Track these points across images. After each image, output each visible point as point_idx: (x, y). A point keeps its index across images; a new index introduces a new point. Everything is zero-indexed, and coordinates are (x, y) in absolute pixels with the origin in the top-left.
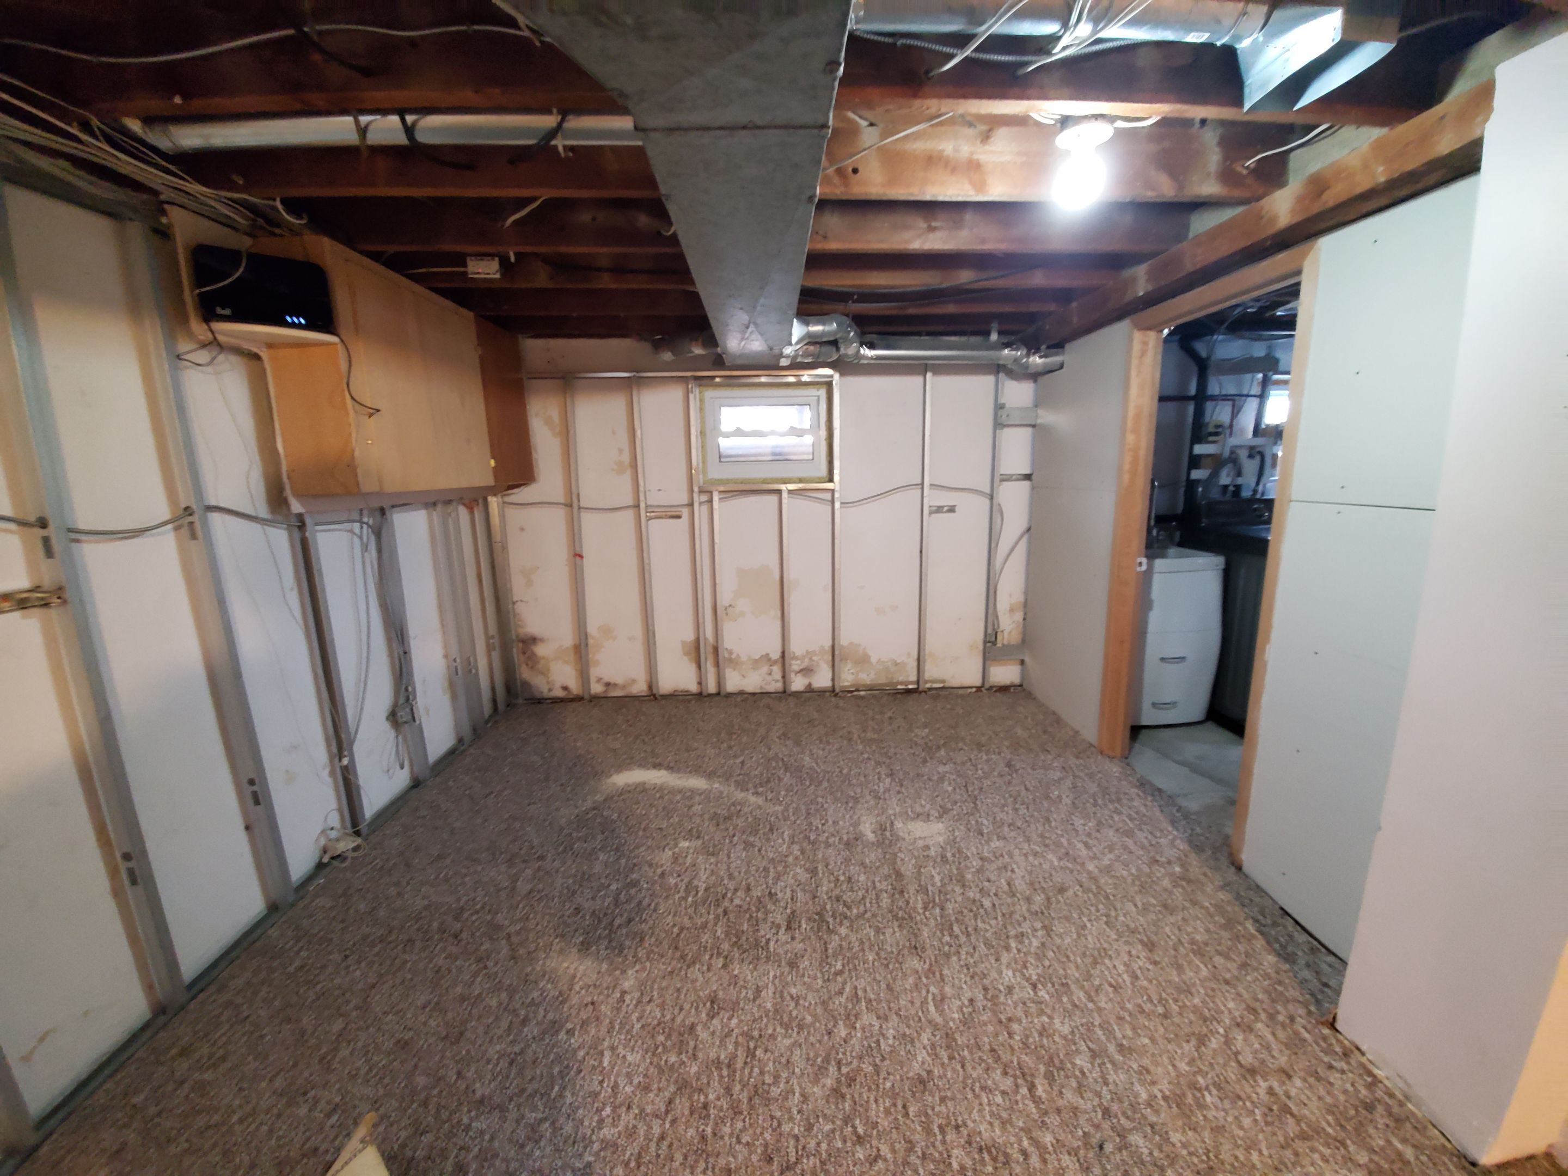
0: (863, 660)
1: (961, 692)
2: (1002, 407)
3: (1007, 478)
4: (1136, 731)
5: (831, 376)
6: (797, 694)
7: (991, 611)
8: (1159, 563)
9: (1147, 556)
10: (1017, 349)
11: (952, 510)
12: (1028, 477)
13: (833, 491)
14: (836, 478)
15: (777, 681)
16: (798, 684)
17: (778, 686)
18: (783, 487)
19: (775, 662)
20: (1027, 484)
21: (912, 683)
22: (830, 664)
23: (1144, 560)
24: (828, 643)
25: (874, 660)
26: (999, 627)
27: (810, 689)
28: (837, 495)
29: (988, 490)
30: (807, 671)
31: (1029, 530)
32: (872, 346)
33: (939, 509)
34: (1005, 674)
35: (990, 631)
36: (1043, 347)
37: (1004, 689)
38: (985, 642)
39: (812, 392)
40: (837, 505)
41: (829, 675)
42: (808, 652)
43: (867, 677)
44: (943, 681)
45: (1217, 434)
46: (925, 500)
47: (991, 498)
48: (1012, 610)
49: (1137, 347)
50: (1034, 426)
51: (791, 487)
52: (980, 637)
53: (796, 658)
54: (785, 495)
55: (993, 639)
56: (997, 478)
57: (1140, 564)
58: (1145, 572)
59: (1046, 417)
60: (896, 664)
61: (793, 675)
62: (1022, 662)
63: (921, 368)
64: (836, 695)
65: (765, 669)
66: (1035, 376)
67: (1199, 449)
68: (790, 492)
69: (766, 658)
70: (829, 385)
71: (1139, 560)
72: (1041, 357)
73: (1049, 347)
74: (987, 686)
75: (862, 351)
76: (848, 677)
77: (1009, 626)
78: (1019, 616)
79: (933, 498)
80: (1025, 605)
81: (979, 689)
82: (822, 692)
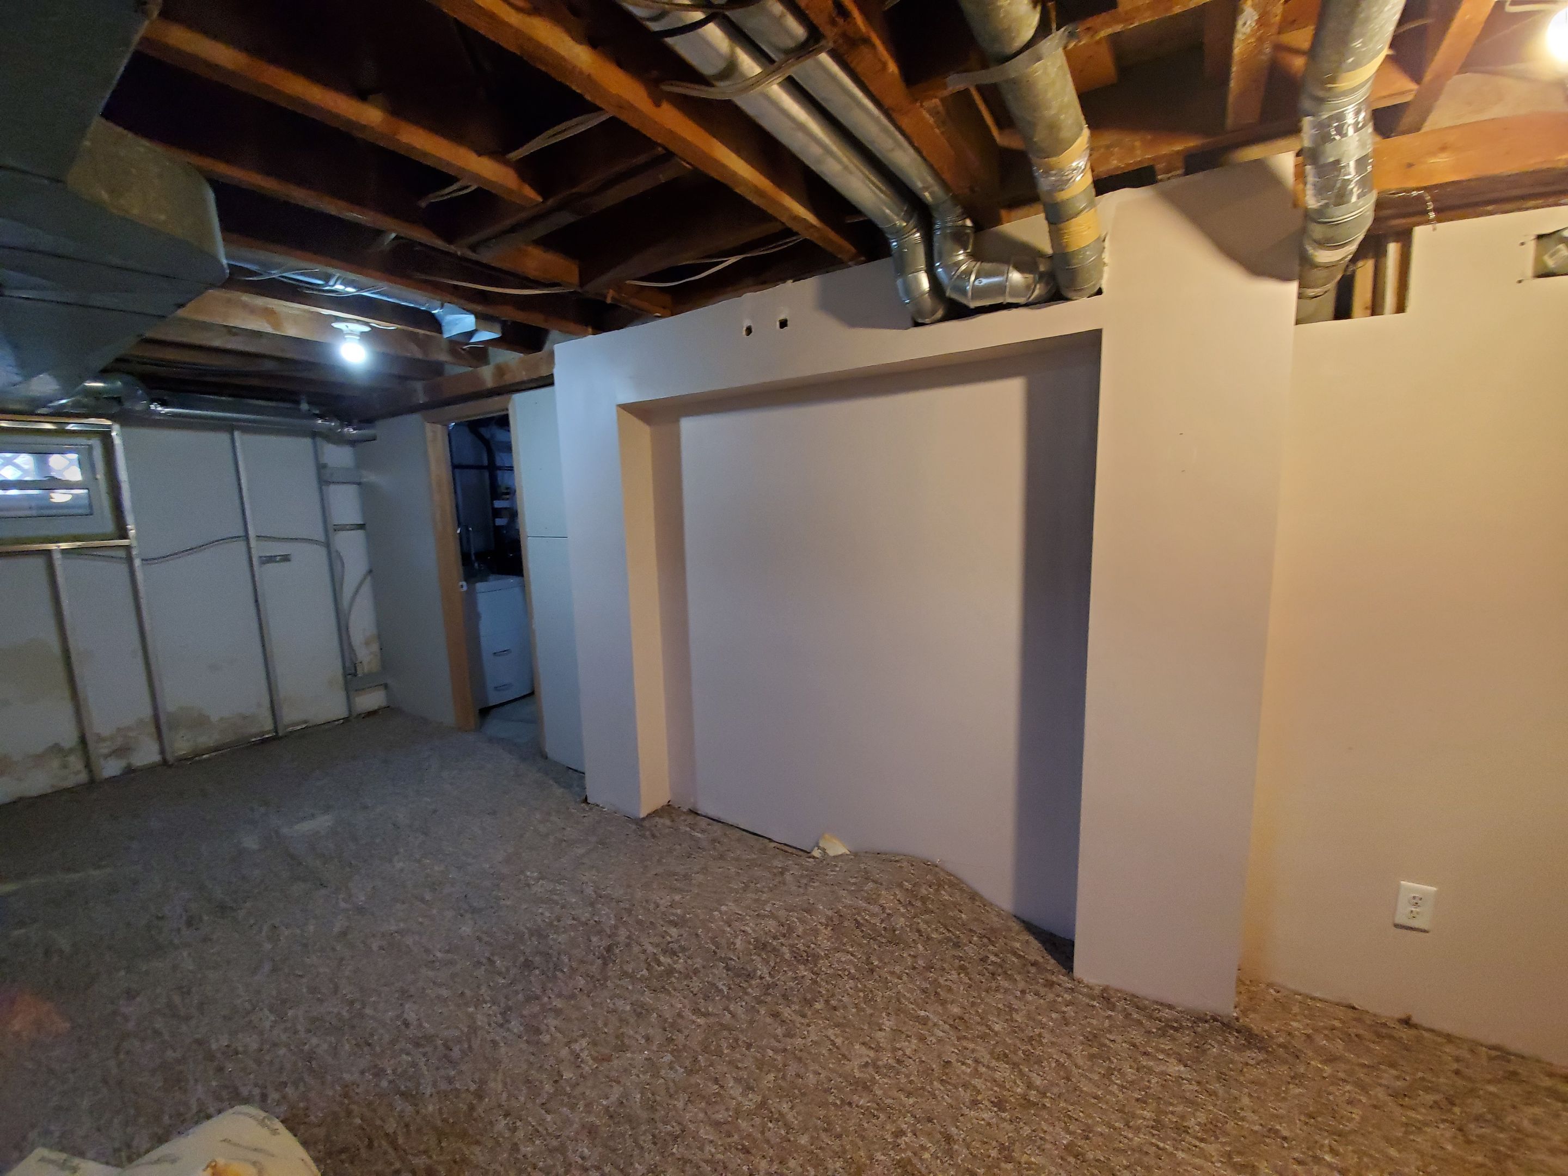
0: (200, 722)
1: (327, 727)
2: (324, 466)
3: (339, 528)
4: (485, 712)
5: (109, 426)
6: (112, 780)
7: (346, 647)
8: (480, 586)
9: (466, 580)
10: (330, 421)
11: (286, 558)
12: (361, 527)
13: (128, 548)
14: (132, 533)
15: (77, 773)
16: (111, 768)
17: (83, 777)
18: (53, 547)
19: (71, 751)
20: (360, 533)
21: (268, 732)
22: (155, 736)
23: (464, 583)
24: (147, 712)
25: (214, 718)
26: (357, 659)
27: (130, 771)
28: (134, 552)
29: (323, 539)
30: (121, 751)
31: (370, 572)
32: (164, 404)
33: (271, 559)
34: (371, 700)
35: (348, 664)
36: (355, 421)
37: (371, 714)
38: (345, 675)
39: (83, 441)
40: (137, 562)
41: (155, 747)
42: (119, 730)
43: (207, 739)
44: (305, 722)
45: (508, 494)
46: (254, 551)
47: (328, 545)
48: (367, 643)
49: (429, 435)
50: (359, 484)
51: (64, 546)
52: (340, 671)
53: (101, 739)
54: (57, 557)
55: (353, 671)
56: (331, 529)
57: (462, 586)
58: (467, 592)
59: (370, 477)
60: (245, 718)
61: (102, 761)
62: (386, 686)
63: (229, 427)
64: (170, 766)
65: (56, 763)
66: (353, 442)
67: (498, 504)
68: (64, 551)
69: (57, 750)
70: (105, 436)
71: (461, 583)
72: (354, 429)
73: (361, 421)
74: (354, 714)
75: (152, 407)
76: (181, 745)
77: (367, 657)
78: (375, 647)
79: (259, 550)
80: (379, 636)
81: (346, 720)
82: (150, 769)
